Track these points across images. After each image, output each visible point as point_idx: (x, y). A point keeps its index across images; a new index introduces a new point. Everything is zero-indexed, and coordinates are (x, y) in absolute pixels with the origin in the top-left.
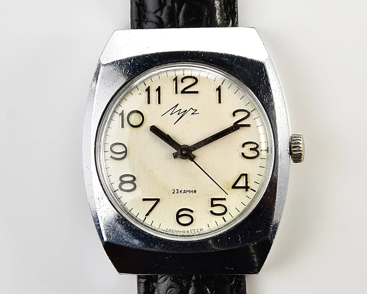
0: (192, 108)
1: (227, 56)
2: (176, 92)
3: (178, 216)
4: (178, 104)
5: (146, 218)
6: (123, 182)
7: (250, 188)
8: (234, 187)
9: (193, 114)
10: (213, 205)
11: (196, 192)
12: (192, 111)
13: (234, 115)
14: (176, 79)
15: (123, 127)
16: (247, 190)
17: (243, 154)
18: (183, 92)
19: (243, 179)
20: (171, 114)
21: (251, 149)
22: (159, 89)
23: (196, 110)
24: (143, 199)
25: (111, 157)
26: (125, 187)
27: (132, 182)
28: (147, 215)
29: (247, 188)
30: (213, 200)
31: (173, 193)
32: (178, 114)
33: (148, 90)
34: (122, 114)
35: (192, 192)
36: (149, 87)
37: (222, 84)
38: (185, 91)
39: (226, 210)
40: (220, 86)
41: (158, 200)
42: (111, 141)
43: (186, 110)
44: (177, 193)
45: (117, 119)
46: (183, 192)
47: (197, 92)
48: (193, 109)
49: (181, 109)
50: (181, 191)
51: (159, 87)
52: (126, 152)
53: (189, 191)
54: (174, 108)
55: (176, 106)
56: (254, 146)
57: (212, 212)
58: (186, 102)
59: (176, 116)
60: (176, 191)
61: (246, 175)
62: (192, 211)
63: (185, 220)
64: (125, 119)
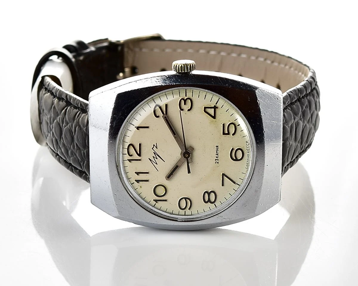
0: (152, 148)
1: (112, 122)
2: (140, 160)
3: (236, 160)
4: (149, 159)
5: (237, 184)
6: (209, 201)
7: (215, 105)
8: (214, 117)
10: (228, 134)
11: (217, 146)
13: (158, 117)
14: (130, 160)
15: (166, 200)
16: (217, 108)
17: (189, 110)
18: (139, 155)
19: (209, 110)
20: (157, 164)
21: (185, 104)
22: (138, 173)
23: (154, 145)
24: (222, 186)
25: (189, 209)
26: (213, 199)
27: (209, 194)
28: (234, 183)
29: (215, 108)
30: (224, 134)
31: (218, 163)
32: (157, 158)
33: (138, 181)
34: (156, 201)
35: (217, 149)
36: (135, 180)
37: (134, 125)
38: (139, 153)
39: (232, 123)
40: (135, 127)
41: (223, 175)
42: (177, 210)
43: (154, 152)
44: (218, 160)
45: (160, 204)
46: (217, 156)
47: (140, 145)
48: (153, 147)
50: (217, 157)
51: (136, 173)
52: (185, 198)
53: (216, 151)
54: (152, 162)
56: (183, 102)
57: (233, 134)
58: (147, 153)
59: (159, 160)
60: (216, 161)
61: (205, 108)
62: (233, 149)
63: (239, 155)
64: (160, 198)
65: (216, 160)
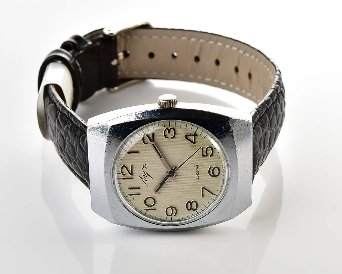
0: (142, 169)
2: (132, 178)
3: (214, 176)
4: (140, 177)
5: (215, 195)
6: (192, 208)
7: (195, 133)
8: (194, 143)
9: (146, 168)
10: (207, 155)
11: (198, 166)
12: (144, 169)
13: (146, 144)
14: (123, 179)
15: (155, 209)
16: (197, 135)
17: (172, 138)
18: (132, 174)
19: (190, 137)
20: (146, 181)
21: (169, 133)
22: (130, 189)
23: (144, 166)
24: (202, 197)
25: (175, 215)
26: (194, 207)
27: (191, 203)
28: (213, 194)
29: (195, 135)
30: (203, 155)
31: (198, 179)
32: (146, 176)
33: (131, 195)
34: (147, 210)
36: (129, 194)
37: (126, 151)
39: (209, 147)
41: (203, 188)
42: (164, 216)
43: (144, 172)
44: (198, 176)
45: (149, 213)
46: (197, 173)
47: (132, 166)
48: (143, 167)
49: (143, 175)
50: (197, 174)
52: (171, 207)
53: (197, 169)
54: (143, 179)
55: (141, 178)
56: (167, 131)
57: (211, 156)
58: (138, 172)
59: (148, 178)
61: (186, 135)
62: (210, 168)
63: (216, 172)
64: (150, 208)
65: (197, 176)
